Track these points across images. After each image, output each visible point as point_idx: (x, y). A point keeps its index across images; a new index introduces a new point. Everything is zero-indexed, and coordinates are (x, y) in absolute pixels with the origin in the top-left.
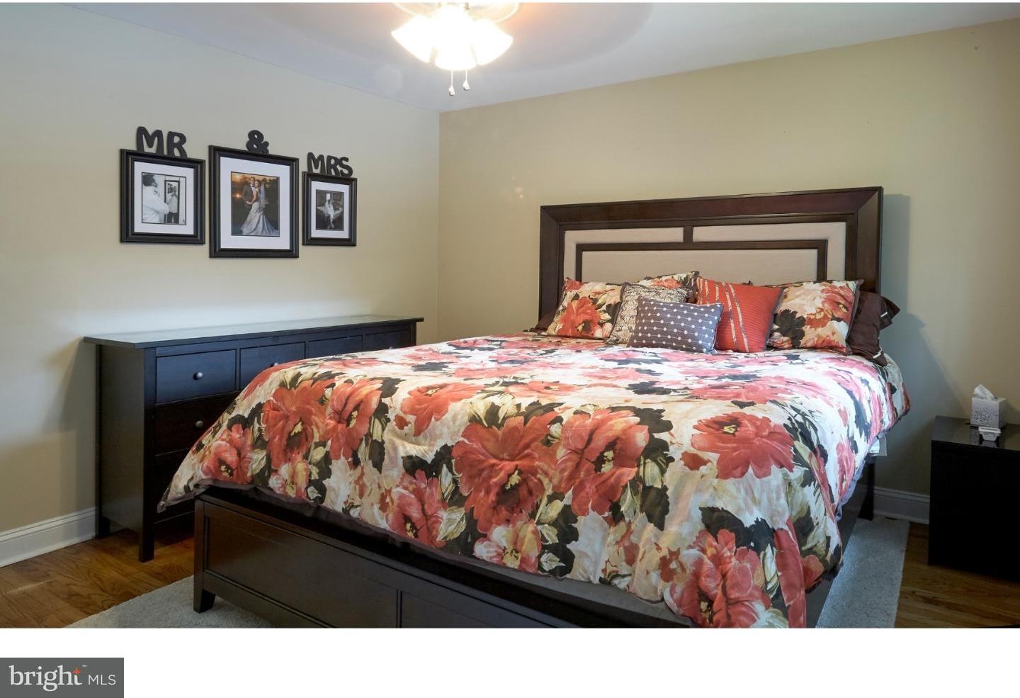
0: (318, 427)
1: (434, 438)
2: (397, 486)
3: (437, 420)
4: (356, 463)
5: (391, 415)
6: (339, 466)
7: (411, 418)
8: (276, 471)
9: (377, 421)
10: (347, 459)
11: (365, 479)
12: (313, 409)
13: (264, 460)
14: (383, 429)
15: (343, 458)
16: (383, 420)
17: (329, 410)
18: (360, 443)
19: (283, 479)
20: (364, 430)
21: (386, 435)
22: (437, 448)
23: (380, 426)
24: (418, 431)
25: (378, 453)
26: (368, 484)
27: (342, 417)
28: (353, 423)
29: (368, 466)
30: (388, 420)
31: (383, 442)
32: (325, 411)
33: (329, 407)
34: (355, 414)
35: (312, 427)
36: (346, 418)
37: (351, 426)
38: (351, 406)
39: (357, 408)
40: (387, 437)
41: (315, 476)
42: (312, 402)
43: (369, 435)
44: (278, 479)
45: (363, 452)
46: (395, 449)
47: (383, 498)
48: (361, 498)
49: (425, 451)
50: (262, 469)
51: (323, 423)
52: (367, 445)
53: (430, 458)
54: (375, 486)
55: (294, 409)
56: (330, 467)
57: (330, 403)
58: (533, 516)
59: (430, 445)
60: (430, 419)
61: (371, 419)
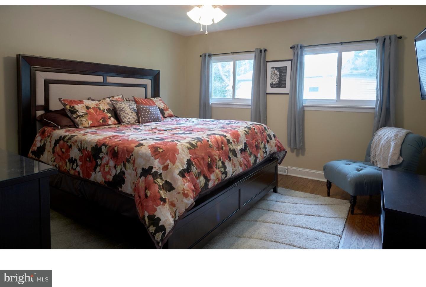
0: (215, 155)
1: (242, 142)
2: (241, 159)
3: (240, 137)
4: (230, 159)
5: (231, 141)
6: (227, 163)
7: (235, 140)
8: (210, 179)
9: (229, 144)
10: (227, 160)
11: (234, 162)
12: (210, 151)
13: (204, 179)
14: (232, 146)
15: (226, 160)
16: (230, 143)
17: (215, 148)
18: (229, 153)
19: (214, 180)
20: (228, 149)
21: (233, 147)
22: (244, 144)
23: (231, 145)
24: (238, 142)
25: (234, 152)
26: (235, 163)
27: (220, 148)
28: (224, 148)
29: (233, 158)
30: (232, 143)
31: (234, 149)
32: (214, 149)
33: (214, 147)
34: (223, 145)
35: (214, 156)
36: (221, 148)
37: (224, 149)
38: (220, 144)
39: (222, 143)
40: (234, 147)
41: (223, 171)
42: (208, 148)
43: (230, 149)
44: (212, 181)
45: (231, 155)
46: (237, 149)
47: (240, 163)
48: (235, 168)
49: (242, 146)
50: (205, 183)
51: (216, 153)
52: (231, 152)
53: (243, 147)
54: (237, 162)
55: (203, 154)
56: (225, 165)
57: (214, 146)
58: (260, 149)
59: (242, 144)
60: (238, 138)
61: (228, 145)
